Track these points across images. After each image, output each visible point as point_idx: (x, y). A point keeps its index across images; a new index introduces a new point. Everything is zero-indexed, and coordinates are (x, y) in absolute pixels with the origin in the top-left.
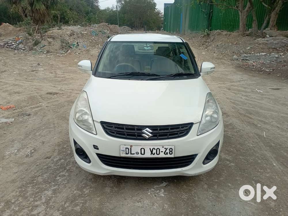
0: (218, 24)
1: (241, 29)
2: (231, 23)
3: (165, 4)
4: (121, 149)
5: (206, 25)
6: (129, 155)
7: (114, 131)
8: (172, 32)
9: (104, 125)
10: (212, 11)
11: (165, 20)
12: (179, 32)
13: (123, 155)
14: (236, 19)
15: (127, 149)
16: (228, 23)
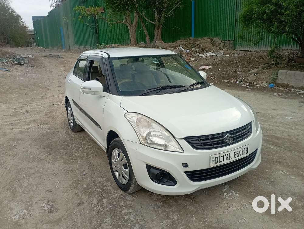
0: (106, 38)
1: (133, 42)
2: (119, 38)
3: (33, 17)
4: (212, 160)
5: (93, 39)
6: (219, 164)
7: (200, 144)
8: (50, 47)
9: (189, 140)
10: (98, 25)
11: (36, 34)
12: (61, 47)
13: (213, 165)
14: (123, 33)
15: (217, 158)
16: (116, 37)
